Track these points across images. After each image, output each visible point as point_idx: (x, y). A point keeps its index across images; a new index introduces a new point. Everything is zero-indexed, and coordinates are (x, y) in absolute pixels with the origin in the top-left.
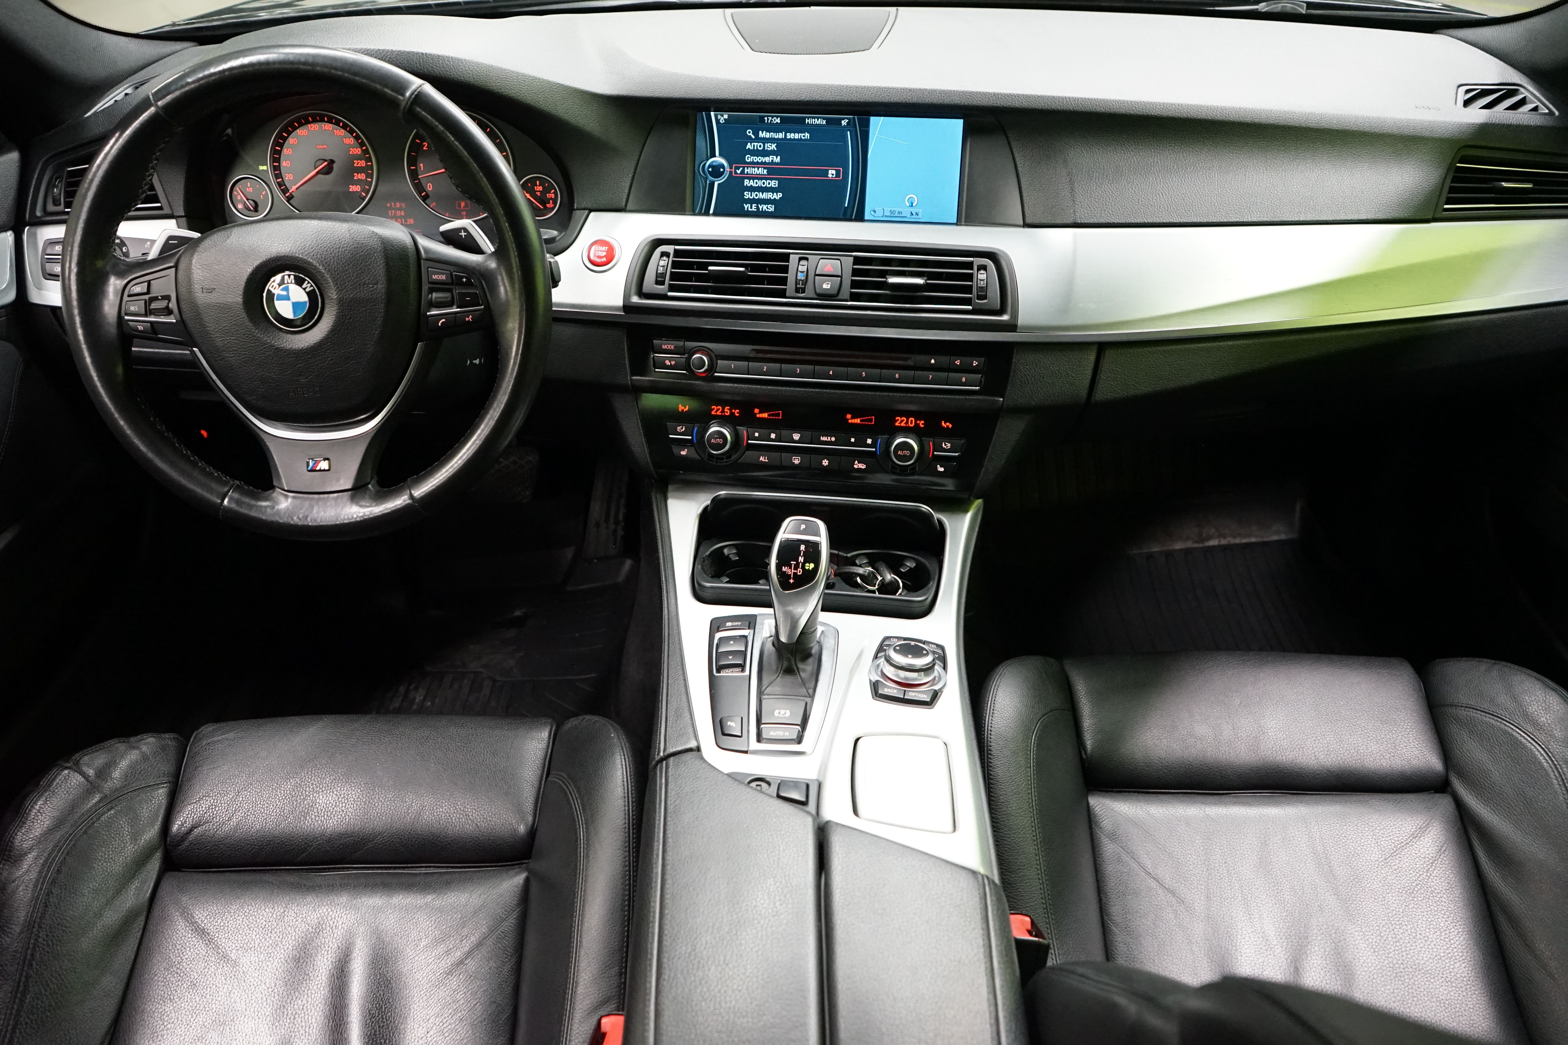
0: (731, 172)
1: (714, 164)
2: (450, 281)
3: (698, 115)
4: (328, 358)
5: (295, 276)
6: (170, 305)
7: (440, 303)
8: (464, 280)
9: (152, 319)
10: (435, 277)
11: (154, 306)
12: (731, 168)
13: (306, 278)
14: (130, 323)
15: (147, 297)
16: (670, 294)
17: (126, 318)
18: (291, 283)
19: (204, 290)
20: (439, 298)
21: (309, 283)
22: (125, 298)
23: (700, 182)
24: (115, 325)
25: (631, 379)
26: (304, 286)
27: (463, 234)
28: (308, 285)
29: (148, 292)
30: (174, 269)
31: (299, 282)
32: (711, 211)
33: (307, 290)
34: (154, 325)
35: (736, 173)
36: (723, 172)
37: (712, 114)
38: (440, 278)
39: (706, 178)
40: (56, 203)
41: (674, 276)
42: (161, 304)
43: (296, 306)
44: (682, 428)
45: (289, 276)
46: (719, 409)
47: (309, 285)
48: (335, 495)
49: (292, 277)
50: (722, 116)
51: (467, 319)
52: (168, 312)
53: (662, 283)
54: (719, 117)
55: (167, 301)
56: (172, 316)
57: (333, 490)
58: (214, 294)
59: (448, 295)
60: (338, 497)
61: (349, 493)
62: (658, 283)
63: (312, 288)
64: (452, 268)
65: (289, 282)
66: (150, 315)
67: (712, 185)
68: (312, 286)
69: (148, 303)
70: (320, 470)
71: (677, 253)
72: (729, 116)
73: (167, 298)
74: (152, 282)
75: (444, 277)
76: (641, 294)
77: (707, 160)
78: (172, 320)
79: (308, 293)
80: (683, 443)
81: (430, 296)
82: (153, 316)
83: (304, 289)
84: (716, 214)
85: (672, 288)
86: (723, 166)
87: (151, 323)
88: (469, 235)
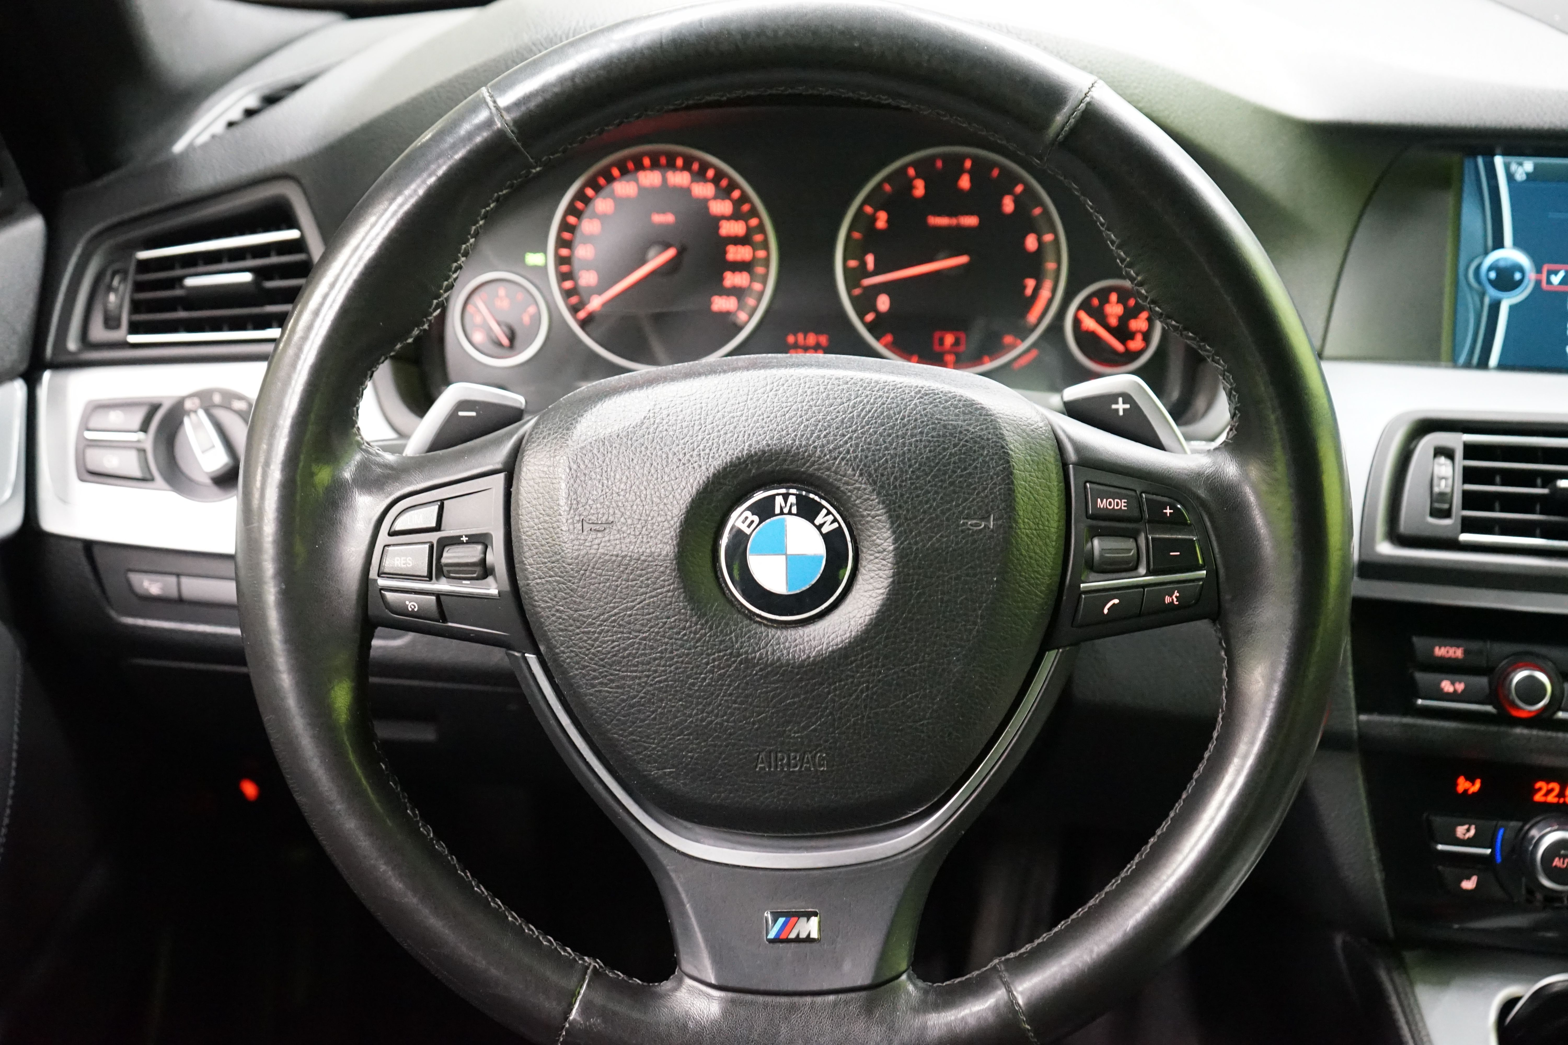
0: (1538, 283)
1: (1502, 264)
2: (1136, 513)
3: (1468, 164)
4: (860, 684)
5: (798, 497)
6: (490, 558)
7: (1113, 562)
8: (1168, 511)
9: (443, 586)
10: (1102, 504)
11: (451, 556)
12: (1539, 271)
13: (824, 503)
14: (389, 595)
15: (434, 537)
16: (1465, 537)
17: (382, 582)
18: (790, 513)
19: (587, 527)
20: (1111, 551)
21: (829, 513)
22: (383, 537)
23: (1470, 300)
24: (354, 597)
25: (1358, 721)
26: (818, 521)
27: (1121, 407)
28: (828, 520)
29: (438, 528)
30: (502, 476)
31: (808, 511)
32: (1494, 360)
33: (825, 530)
34: (442, 598)
35: (1549, 282)
36: (1521, 281)
37: (1499, 161)
38: (1114, 506)
39: (1483, 294)
40: (111, 322)
41: (1470, 500)
42: (471, 554)
43: (794, 563)
44: (1468, 830)
45: (786, 497)
46: (1552, 790)
47: (830, 518)
48: (831, 998)
49: (792, 499)
50: (1520, 164)
51: (1168, 599)
52: (484, 571)
53: (1447, 514)
54: (1514, 167)
55: (479, 547)
56: (490, 579)
57: (826, 986)
58: (612, 535)
59: (1130, 544)
60: (835, 1004)
61: (863, 994)
62: (1436, 513)
63: (836, 525)
64: (1138, 485)
65: (786, 510)
66: (437, 578)
67: (1495, 307)
68: (835, 520)
69: (436, 551)
70: (797, 940)
71: (1471, 451)
72: (1536, 167)
73: (482, 540)
74: (446, 502)
75: (1122, 504)
76: (1396, 537)
77: (1486, 253)
78: (491, 588)
79: (826, 537)
80: (1469, 864)
81: (1089, 545)
82: (444, 580)
83: (819, 527)
84: (1502, 366)
85: (1469, 525)
86: (1521, 270)
87: (438, 595)
88: (1135, 410)
